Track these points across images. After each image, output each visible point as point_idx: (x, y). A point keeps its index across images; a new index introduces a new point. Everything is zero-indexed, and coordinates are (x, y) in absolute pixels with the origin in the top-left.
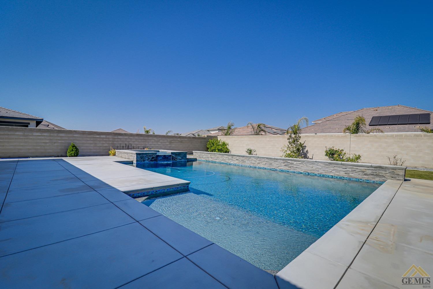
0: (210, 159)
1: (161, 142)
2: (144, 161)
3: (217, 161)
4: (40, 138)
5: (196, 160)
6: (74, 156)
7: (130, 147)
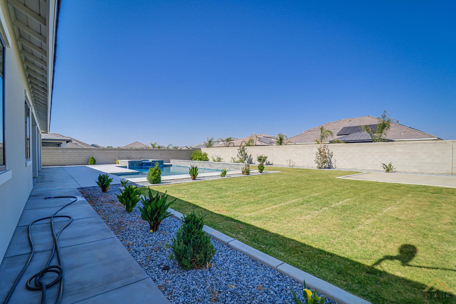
0: (179, 165)
1: (154, 154)
2: (133, 166)
3: (182, 165)
4: (72, 153)
5: (172, 166)
6: (93, 164)
7: (130, 158)
